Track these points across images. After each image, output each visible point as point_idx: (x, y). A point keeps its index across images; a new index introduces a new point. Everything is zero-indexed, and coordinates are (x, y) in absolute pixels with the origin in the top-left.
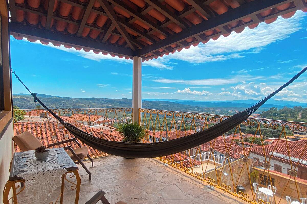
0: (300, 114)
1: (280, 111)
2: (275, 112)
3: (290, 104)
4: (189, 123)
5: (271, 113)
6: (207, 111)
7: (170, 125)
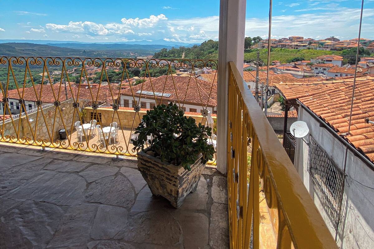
0: (184, 53)
1: (169, 52)
2: (165, 53)
3: (177, 45)
4: (71, 73)
5: (162, 54)
6: (96, 55)
7: (40, 79)
